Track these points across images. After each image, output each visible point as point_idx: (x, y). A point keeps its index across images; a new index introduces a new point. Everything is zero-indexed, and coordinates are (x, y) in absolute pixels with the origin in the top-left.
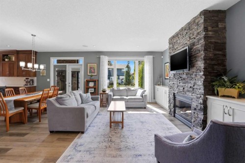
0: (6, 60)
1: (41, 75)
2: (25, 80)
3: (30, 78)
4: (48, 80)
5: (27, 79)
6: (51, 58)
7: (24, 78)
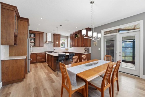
0: (76, 37)
1: (94, 45)
2: (85, 49)
3: (87, 48)
4: (99, 49)
5: (85, 48)
6: (101, 30)
7: (84, 48)
